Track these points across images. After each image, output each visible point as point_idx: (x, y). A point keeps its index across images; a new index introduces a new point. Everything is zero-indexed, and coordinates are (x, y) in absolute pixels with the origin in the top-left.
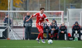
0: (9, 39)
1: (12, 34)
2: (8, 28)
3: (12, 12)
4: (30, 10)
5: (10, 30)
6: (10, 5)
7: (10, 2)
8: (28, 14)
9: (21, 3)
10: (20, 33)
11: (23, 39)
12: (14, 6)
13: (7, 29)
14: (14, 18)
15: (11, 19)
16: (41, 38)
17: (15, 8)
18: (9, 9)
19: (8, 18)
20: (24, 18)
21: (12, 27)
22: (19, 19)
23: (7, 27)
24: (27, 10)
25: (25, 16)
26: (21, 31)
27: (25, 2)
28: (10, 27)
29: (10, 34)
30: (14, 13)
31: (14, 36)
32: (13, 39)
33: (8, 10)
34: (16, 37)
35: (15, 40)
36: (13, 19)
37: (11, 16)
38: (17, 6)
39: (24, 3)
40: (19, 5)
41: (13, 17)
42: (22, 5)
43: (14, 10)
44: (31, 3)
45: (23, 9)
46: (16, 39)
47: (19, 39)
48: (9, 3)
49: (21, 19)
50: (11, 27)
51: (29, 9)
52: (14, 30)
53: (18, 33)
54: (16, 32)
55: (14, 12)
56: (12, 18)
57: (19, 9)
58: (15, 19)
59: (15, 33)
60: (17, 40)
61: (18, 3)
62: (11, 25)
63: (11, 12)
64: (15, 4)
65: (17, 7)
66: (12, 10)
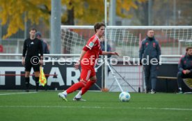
0: (107, 91)
1: (114, 79)
2: (104, 64)
3: (114, 30)
4: (154, 25)
5: (109, 71)
6: (108, 13)
7: (110, 5)
9: (134, 8)
10: (131, 76)
11: (137, 91)
12: (117, 14)
13: (101, 67)
14: (117, 41)
15: (111, 44)
16: (180, 89)
17: (119, 18)
18: (106, 22)
19: (104, 42)
20: (140, 43)
24: (147, 25)
25: (142, 38)
26: (134, 73)
27: (143, 5)
28: (107, 63)
29: (109, 79)
30: (118, 32)
31: (119, 84)
32: (114, 91)
34: (122, 86)
36: (116, 44)
37: (111, 38)
38: (125, 14)
39: (141, 8)
40: (130, 13)
41: (115, 40)
42: (137, 12)
43: (118, 23)
44: (157, 8)
45: (138, 21)
48: (108, 8)
49: (133, 45)
51: (153, 23)
52: (119, 69)
53: (127, 76)
54: (123, 75)
55: (119, 30)
56: (113, 41)
57: (129, 21)
58: (120, 44)
59: (119, 77)
61: (128, 9)
63: (110, 29)
64: (120, 11)
65: (124, 17)
66: (113, 25)
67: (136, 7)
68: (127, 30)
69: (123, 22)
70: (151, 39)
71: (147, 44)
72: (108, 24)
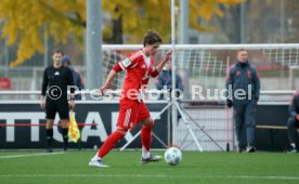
1: (187, 130)
2: (171, 107)
3: (187, 51)
4: (250, 42)
5: (179, 117)
6: (176, 24)
7: (179, 11)
8: (240, 58)
9: (217, 16)
10: (214, 125)
11: (225, 148)
12: (191, 26)
13: (166, 111)
14: (191, 69)
15: (182, 74)
16: (293, 145)
17: (195, 33)
18: (173, 39)
21: (187, 105)
22: (210, 74)
23: (166, 104)
24: (239, 42)
25: (231, 64)
26: (218, 120)
27: (231, 10)
28: (177, 104)
29: (180, 131)
30: (193, 54)
31: (195, 139)
32: (188, 149)
33: (170, 43)
34: (200, 141)
35: (198, 152)
36: (190, 73)
37: (181, 64)
38: (203, 25)
39: (229, 16)
40: (211, 23)
41: (187, 67)
42: (223, 22)
43: (193, 40)
44: (255, 15)
45: (224, 37)
46: (201, 150)
47: (211, 147)
48: (176, 16)
49: (217, 75)
50: (182, 105)
51: (248, 39)
52: (194, 114)
53: (208, 125)
54: (201, 124)
55: (194, 51)
56: (185, 70)
57: (210, 37)
58: (197, 74)
59: (196, 127)
60: (204, 152)
61: (208, 17)
63: (180, 50)
64: (195, 22)
65: (202, 30)
66: (185, 43)
67: (221, 14)
68: (207, 50)
69: (201, 37)
70: (244, 65)
71: (238, 73)
72: (176, 42)
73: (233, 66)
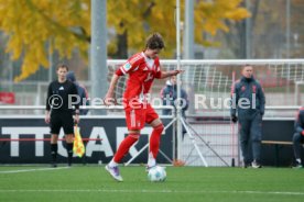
0: (181, 165)
1: (192, 145)
2: (176, 122)
3: (192, 66)
4: (256, 57)
5: (184, 132)
6: (181, 40)
7: (184, 26)
8: (245, 73)
9: (223, 32)
10: (220, 140)
11: (230, 164)
12: (197, 41)
13: (171, 126)
14: (196, 85)
15: (187, 89)
16: (299, 160)
17: (200, 48)
18: (178, 54)
21: (192, 121)
22: (215, 89)
23: (171, 120)
24: (244, 57)
25: (236, 79)
26: (223, 135)
28: (182, 119)
29: (185, 146)
30: (198, 69)
31: (200, 154)
32: (193, 164)
33: (175, 58)
34: (205, 156)
35: (203, 167)
36: (196, 89)
37: (186, 79)
38: (208, 40)
39: (235, 32)
40: (217, 38)
41: (193, 82)
42: (228, 37)
43: (199, 55)
44: (260, 30)
45: (230, 52)
46: (206, 165)
47: (216, 163)
48: (181, 31)
49: (222, 90)
50: (187, 120)
51: (254, 54)
52: (200, 129)
53: (213, 141)
54: (206, 139)
55: (199, 66)
56: (190, 84)
57: (216, 52)
58: (202, 89)
59: (200, 142)
60: (210, 167)
61: (214, 33)
62: (187, 113)
63: (186, 65)
64: (200, 36)
65: (208, 45)
66: (190, 58)
67: (226, 29)
68: (213, 66)
69: (206, 53)
71: (243, 88)
72: (181, 58)
73: (239, 81)
